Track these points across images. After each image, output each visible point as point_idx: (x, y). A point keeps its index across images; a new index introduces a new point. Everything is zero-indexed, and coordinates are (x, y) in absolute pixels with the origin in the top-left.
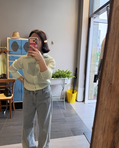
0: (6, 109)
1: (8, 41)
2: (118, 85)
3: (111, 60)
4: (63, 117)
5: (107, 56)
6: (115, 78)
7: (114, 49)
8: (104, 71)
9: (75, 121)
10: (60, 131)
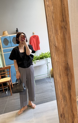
0: (7, 90)
2: (61, 47)
3: (52, 33)
5: (49, 32)
7: (52, 27)
10: (49, 98)
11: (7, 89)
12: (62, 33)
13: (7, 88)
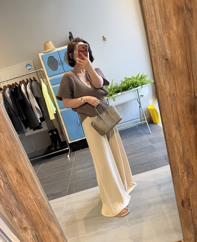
1: (41, 59)
2: (178, 59)
3: (155, 27)
5: (148, 24)
6: (171, 50)
7: (154, 11)
8: (151, 45)
10: (148, 163)
12: (181, 24)
13: (67, 148)
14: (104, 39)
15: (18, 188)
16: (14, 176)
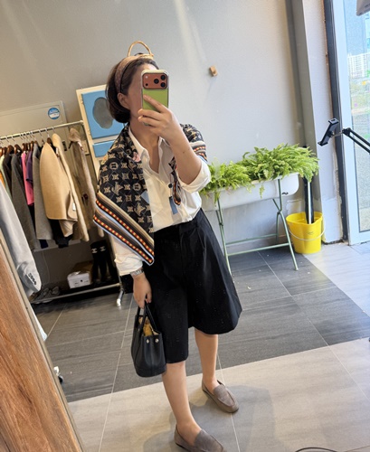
0: (119, 292)
1: (80, 102)
4: (287, 294)
9: (325, 303)
10: (285, 336)
11: (118, 288)
13: (118, 284)
14: (212, 73)
15: (18, 431)
16: (12, 403)
